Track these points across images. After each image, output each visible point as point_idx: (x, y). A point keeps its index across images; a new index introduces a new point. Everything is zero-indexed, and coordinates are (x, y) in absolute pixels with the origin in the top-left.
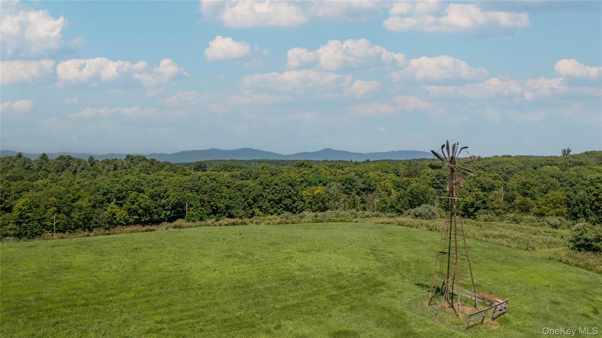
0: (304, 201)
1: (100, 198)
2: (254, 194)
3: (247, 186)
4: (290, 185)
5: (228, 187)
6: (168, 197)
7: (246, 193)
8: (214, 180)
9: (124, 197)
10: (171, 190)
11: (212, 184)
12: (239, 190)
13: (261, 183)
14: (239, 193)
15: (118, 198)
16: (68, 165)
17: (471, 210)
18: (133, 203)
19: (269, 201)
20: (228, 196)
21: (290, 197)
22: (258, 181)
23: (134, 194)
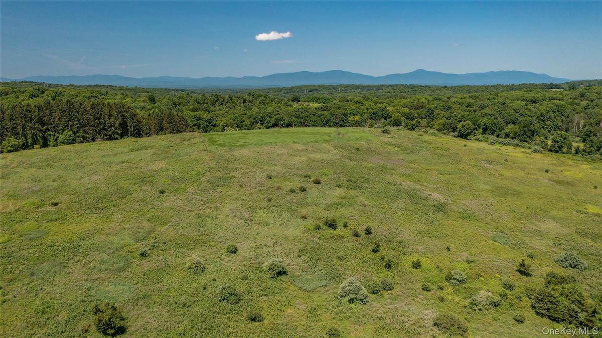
0: (350, 123)
1: (253, 120)
2: (326, 119)
3: (323, 115)
4: (343, 115)
5: (314, 115)
6: (284, 120)
7: (323, 119)
8: (307, 111)
9: (264, 121)
10: (285, 117)
11: (305, 114)
12: (320, 117)
13: (331, 114)
14: (319, 119)
15: (261, 121)
16: (217, 100)
17: (414, 127)
18: (268, 123)
19: (333, 123)
20: (313, 120)
21: (343, 121)
22: (329, 112)
23: (268, 119)
